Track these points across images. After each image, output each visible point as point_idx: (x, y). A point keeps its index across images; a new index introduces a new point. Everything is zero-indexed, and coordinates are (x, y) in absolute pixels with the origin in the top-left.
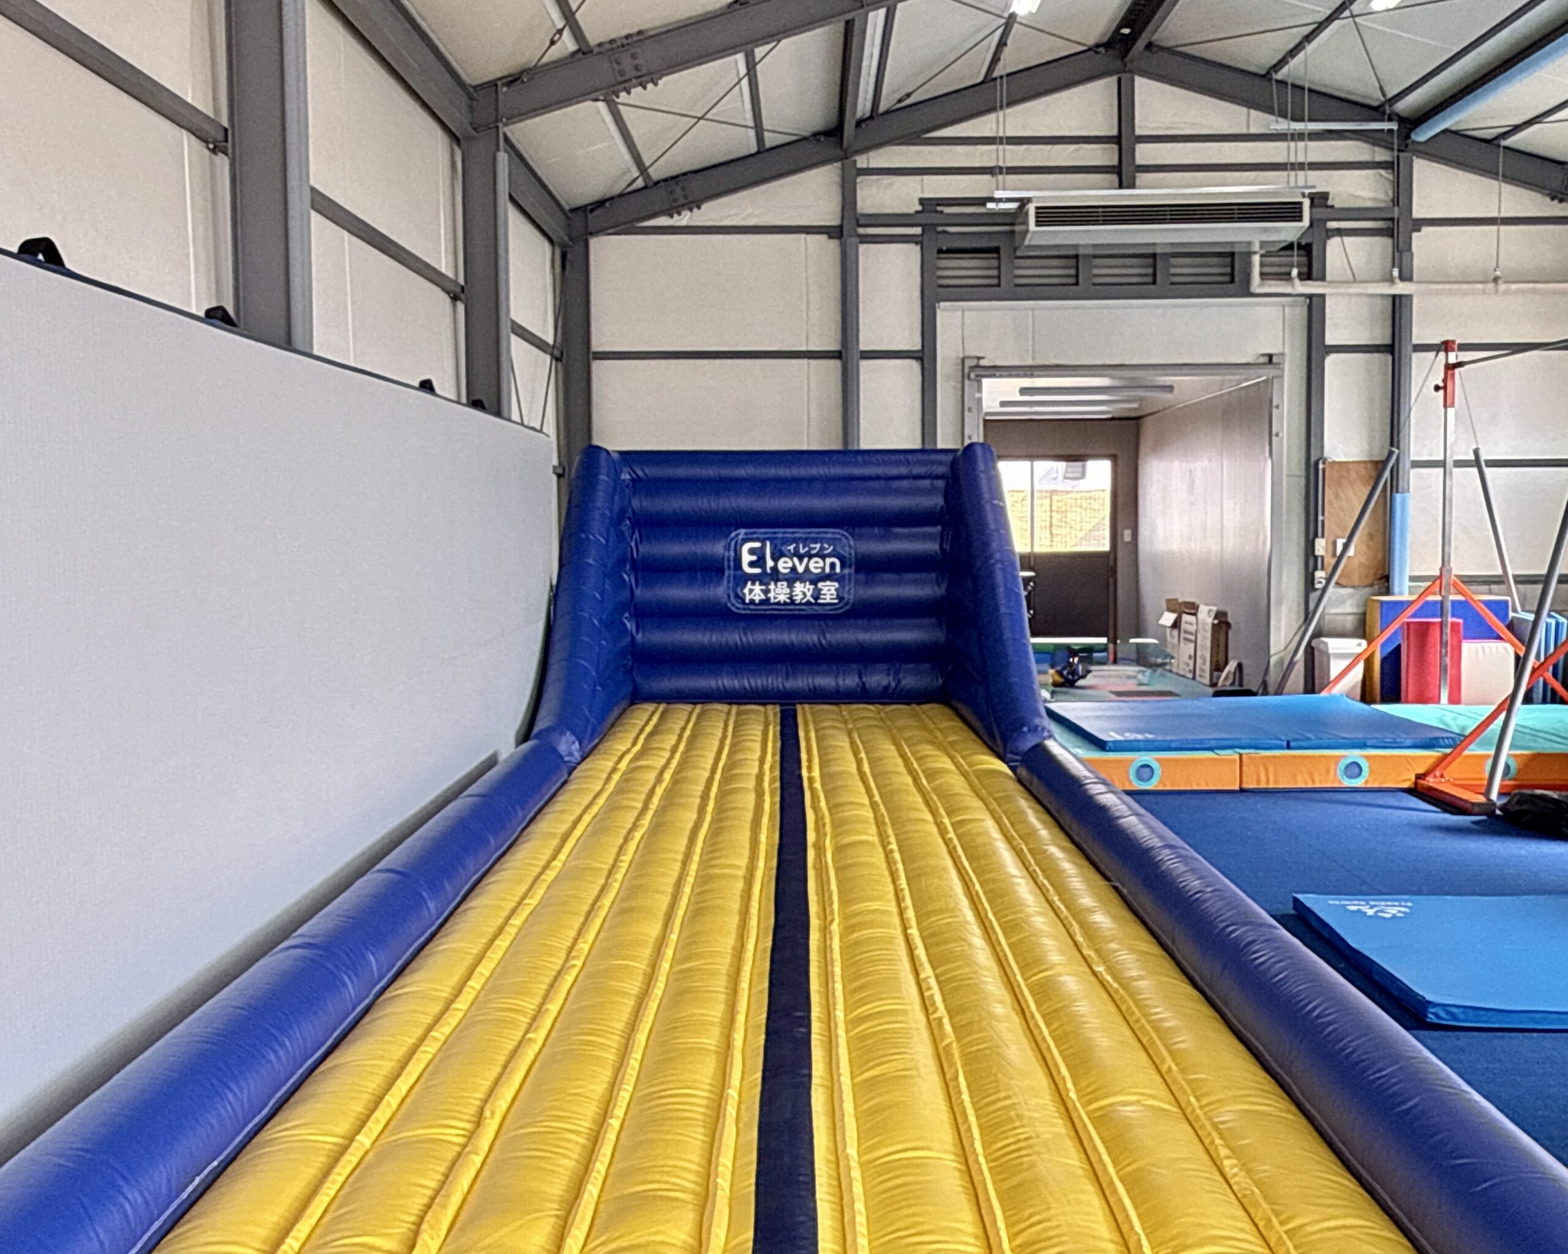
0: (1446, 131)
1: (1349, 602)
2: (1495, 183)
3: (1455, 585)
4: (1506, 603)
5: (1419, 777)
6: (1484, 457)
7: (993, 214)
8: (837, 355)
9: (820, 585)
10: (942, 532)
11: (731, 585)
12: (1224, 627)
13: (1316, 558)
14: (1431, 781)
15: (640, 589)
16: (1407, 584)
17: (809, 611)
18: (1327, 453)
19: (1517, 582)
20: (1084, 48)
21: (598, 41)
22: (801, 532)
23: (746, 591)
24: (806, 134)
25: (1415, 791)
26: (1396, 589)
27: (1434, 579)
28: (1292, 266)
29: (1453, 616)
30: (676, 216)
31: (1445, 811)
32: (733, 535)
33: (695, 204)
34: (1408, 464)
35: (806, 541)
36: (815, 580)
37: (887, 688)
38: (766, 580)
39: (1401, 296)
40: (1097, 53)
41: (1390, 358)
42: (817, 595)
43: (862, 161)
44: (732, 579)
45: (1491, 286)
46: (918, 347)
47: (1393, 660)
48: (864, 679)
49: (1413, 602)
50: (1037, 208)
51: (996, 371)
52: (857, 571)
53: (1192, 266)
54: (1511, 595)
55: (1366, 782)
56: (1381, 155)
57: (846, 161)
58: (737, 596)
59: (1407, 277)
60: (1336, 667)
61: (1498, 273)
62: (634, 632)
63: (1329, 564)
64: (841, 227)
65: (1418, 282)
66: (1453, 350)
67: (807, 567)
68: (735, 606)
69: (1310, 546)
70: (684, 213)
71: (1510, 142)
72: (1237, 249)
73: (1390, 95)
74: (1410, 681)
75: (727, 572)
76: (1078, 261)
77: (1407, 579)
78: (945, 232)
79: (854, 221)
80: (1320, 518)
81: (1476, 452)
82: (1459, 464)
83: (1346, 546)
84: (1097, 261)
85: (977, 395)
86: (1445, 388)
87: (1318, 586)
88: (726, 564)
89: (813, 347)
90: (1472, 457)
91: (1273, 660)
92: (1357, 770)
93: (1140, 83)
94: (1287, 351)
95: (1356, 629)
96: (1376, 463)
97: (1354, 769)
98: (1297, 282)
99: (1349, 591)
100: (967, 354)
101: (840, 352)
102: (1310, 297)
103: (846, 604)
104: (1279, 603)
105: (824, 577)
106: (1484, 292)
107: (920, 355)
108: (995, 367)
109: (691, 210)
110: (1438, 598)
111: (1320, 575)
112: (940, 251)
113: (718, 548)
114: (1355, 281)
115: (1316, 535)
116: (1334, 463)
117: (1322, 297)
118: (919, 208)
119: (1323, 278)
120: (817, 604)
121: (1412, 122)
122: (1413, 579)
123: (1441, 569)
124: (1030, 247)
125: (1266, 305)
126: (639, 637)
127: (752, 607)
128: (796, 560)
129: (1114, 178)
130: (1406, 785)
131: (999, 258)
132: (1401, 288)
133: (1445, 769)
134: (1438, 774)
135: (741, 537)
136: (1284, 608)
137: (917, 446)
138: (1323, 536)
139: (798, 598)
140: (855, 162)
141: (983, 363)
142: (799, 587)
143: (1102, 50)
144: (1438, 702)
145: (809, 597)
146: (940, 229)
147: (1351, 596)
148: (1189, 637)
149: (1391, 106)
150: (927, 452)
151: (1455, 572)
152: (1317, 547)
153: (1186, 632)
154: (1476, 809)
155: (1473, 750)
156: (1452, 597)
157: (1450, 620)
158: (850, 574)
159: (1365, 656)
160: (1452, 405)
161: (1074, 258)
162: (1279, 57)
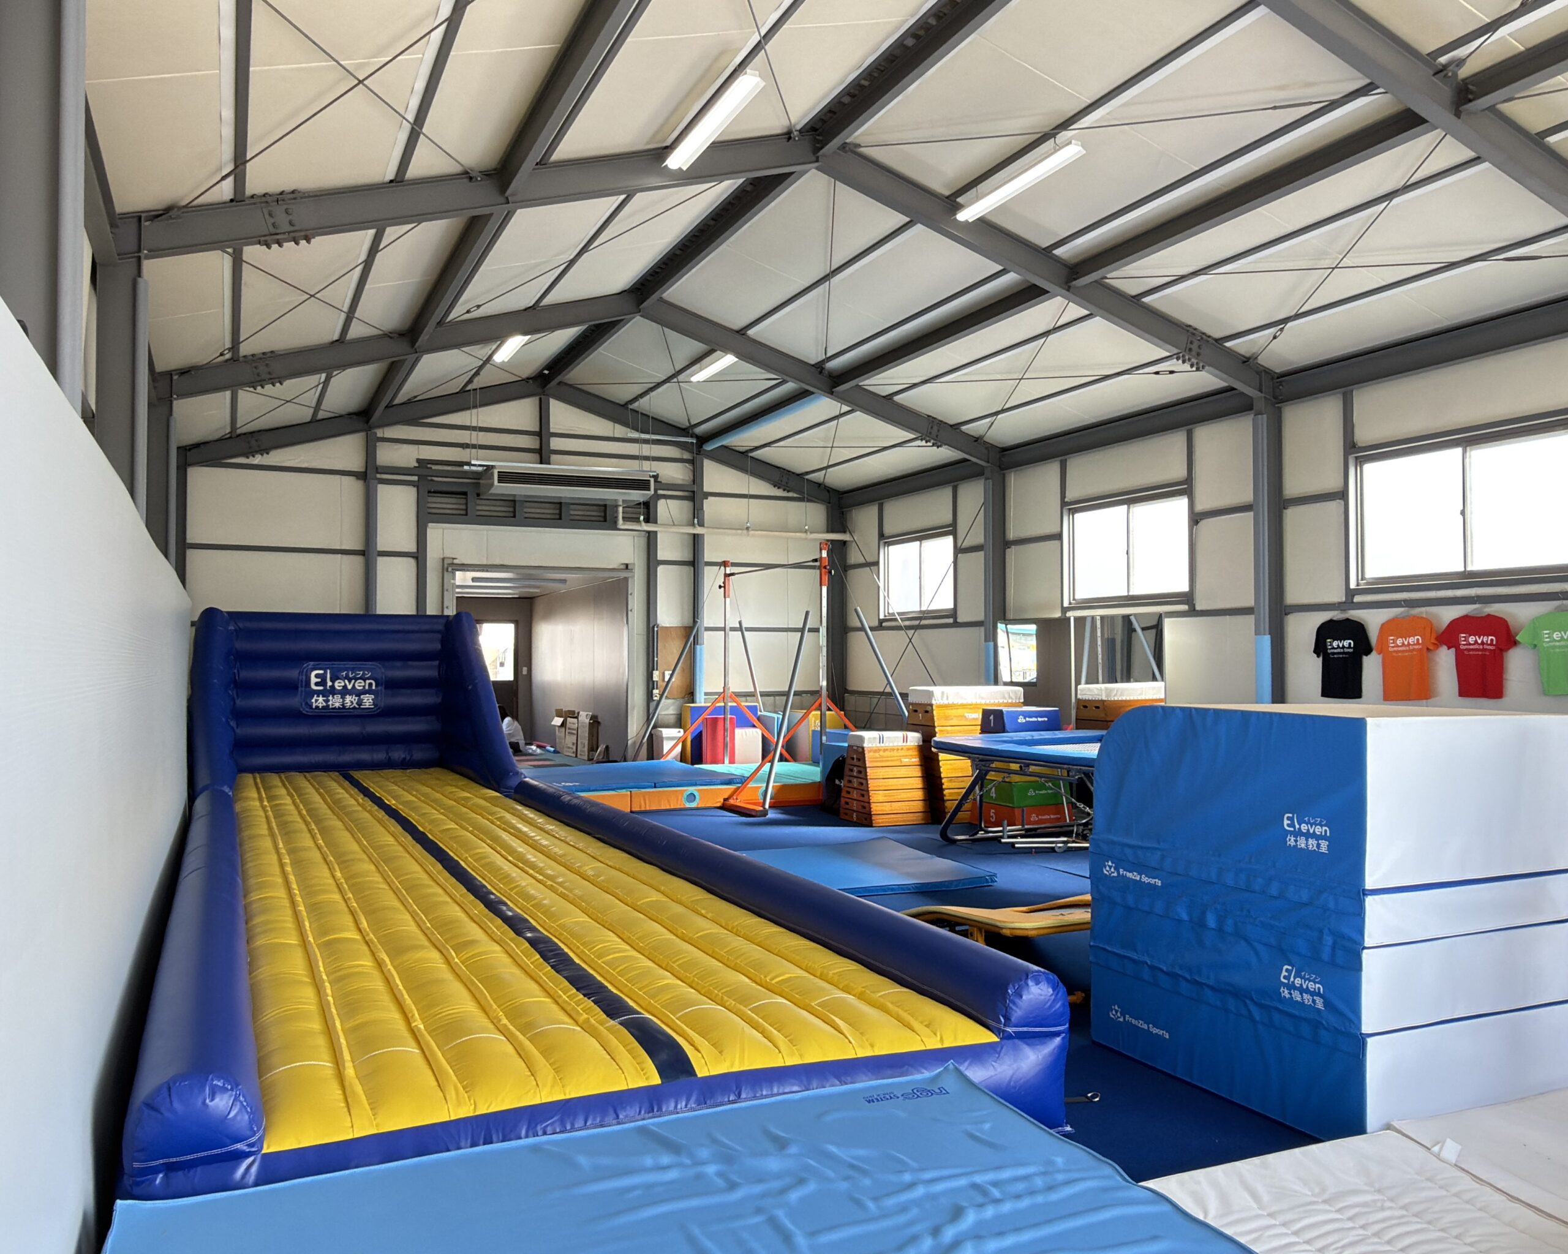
0: (722, 446)
1: (672, 708)
2: (747, 476)
3: (731, 697)
4: (756, 706)
5: (725, 800)
6: (744, 625)
7: (466, 472)
8: (362, 553)
9: (362, 697)
10: (439, 664)
11: (303, 696)
12: (596, 725)
13: (653, 682)
14: (731, 801)
15: (239, 700)
16: (703, 697)
17: (356, 713)
18: (659, 622)
19: (761, 696)
20: (520, 379)
21: (245, 354)
22: (350, 664)
23: (313, 700)
24: (343, 413)
25: (723, 807)
26: (698, 700)
27: (719, 694)
28: (640, 514)
29: (730, 714)
30: (251, 458)
31: (742, 816)
32: (305, 665)
33: (265, 451)
34: (703, 629)
35: (353, 670)
36: (359, 694)
37: (404, 759)
38: (327, 694)
39: (698, 534)
40: (527, 382)
41: (692, 568)
42: (360, 703)
43: (380, 433)
44: (303, 693)
45: (745, 532)
46: (415, 550)
47: (698, 740)
48: (390, 754)
49: (709, 707)
50: (499, 472)
51: (464, 567)
52: (385, 688)
53: (584, 510)
54: (759, 703)
55: (698, 804)
56: (687, 456)
57: (369, 432)
58: (307, 704)
59: (701, 524)
60: (667, 746)
61: (748, 524)
62: (235, 728)
63: (661, 686)
64: (366, 472)
65: (708, 527)
66: (728, 566)
67: (354, 685)
68: (305, 710)
69: (650, 676)
70: (256, 456)
71: (755, 454)
72: (608, 503)
73: (692, 423)
74: (708, 750)
75: (300, 689)
76: (515, 505)
77: (703, 694)
78: (432, 480)
79: (375, 470)
80: (656, 659)
81: (740, 623)
82: (733, 629)
83: (672, 675)
84: (528, 504)
85: (452, 581)
86: (724, 587)
87: (655, 698)
88: (300, 684)
89: (344, 547)
90: (738, 626)
91: (629, 742)
92: (693, 798)
93: (553, 403)
94: (636, 562)
95: (676, 722)
96: (685, 628)
97: (692, 797)
98: (643, 523)
99: (673, 701)
100: (445, 556)
101: (364, 551)
102: (649, 532)
103: (379, 708)
104: (633, 708)
105: (364, 692)
106: (741, 535)
107: (416, 555)
108: (463, 565)
109: (262, 455)
110: (722, 704)
111: (656, 692)
112: (429, 492)
113: (292, 674)
114: (674, 525)
115: (653, 670)
116: (663, 627)
117: (656, 533)
118: (417, 465)
119: (656, 522)
120: (360, 708)
121: (703, 440)
122: (706, 694)
123: (724, 688)
124: (491, 494)
125: (624, 535)
126: (238, 731)
127: (316, 711)
128: (346, 681)
129: (537, 456)
130: (719, 805)
131: (466, 499)
132: (698, 530)
133: (738, 795)
134: (735, 797)
135: (310, 667)
136: (635, 712)
137: (414, 612)
138: (657, 670)
139: (348, 705)
140: (376, 434)
141: (455, 561)
142: (348, 699)
143: (531, 382)
144: (724, 763)
145: (355, 704)
146: (429, 478)
147: (674, 703)
148: (573, 732)
149: (692, 429)
150: (420, 617)
151: (732, 690)
152: (654, 676)
153: (569, 729)
154: (759, 814)
155: (752, 785)
156: (730, 704)
157: (729, 716)
158: (381, 690)
159: (682, 739)
160: (729, 597)
161: (513, 502)
162: (635, 396)
